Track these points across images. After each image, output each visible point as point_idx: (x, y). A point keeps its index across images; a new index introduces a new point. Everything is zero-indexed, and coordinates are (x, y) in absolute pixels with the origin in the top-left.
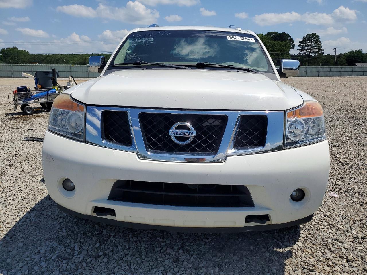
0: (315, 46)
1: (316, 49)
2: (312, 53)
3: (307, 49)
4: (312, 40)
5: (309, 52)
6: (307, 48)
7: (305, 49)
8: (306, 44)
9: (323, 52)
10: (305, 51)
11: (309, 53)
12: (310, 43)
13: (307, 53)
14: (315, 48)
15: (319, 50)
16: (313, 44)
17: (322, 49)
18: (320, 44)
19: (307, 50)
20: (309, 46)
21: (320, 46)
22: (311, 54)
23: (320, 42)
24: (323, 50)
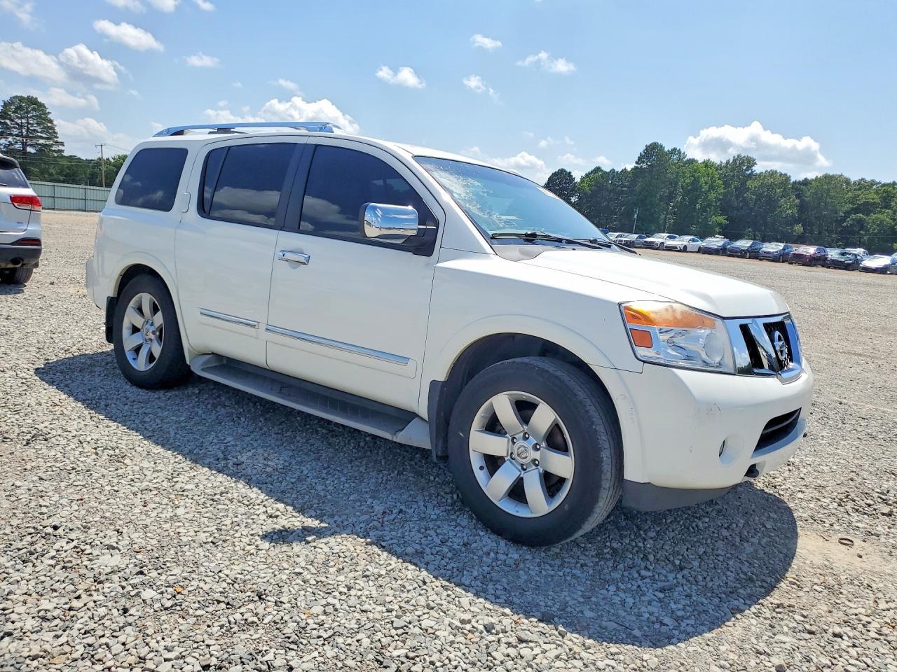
0: (40, 130)
1: (42, 138)
2: (31, 145)
3: (17, 135)
4: (28, 112)
5: (23, 143)
6: (15, 132)
7: (11, 134)
8: (12, 120)
9: (61, 148)
10: (10, 139)
11: (24, 145)
12: (23, 121)
13: (18, 146)
14: (39, 134)
15: (51, 142)
16: (33, 124)
17: (59, 140)
18: (52, 128)
19: (18, 138)
20: (21, 126)
21: (51, 131)
22: (29, 149)
23: (51, 121)
24: (62, 144)
